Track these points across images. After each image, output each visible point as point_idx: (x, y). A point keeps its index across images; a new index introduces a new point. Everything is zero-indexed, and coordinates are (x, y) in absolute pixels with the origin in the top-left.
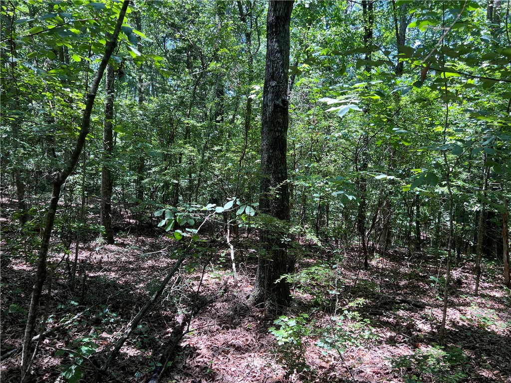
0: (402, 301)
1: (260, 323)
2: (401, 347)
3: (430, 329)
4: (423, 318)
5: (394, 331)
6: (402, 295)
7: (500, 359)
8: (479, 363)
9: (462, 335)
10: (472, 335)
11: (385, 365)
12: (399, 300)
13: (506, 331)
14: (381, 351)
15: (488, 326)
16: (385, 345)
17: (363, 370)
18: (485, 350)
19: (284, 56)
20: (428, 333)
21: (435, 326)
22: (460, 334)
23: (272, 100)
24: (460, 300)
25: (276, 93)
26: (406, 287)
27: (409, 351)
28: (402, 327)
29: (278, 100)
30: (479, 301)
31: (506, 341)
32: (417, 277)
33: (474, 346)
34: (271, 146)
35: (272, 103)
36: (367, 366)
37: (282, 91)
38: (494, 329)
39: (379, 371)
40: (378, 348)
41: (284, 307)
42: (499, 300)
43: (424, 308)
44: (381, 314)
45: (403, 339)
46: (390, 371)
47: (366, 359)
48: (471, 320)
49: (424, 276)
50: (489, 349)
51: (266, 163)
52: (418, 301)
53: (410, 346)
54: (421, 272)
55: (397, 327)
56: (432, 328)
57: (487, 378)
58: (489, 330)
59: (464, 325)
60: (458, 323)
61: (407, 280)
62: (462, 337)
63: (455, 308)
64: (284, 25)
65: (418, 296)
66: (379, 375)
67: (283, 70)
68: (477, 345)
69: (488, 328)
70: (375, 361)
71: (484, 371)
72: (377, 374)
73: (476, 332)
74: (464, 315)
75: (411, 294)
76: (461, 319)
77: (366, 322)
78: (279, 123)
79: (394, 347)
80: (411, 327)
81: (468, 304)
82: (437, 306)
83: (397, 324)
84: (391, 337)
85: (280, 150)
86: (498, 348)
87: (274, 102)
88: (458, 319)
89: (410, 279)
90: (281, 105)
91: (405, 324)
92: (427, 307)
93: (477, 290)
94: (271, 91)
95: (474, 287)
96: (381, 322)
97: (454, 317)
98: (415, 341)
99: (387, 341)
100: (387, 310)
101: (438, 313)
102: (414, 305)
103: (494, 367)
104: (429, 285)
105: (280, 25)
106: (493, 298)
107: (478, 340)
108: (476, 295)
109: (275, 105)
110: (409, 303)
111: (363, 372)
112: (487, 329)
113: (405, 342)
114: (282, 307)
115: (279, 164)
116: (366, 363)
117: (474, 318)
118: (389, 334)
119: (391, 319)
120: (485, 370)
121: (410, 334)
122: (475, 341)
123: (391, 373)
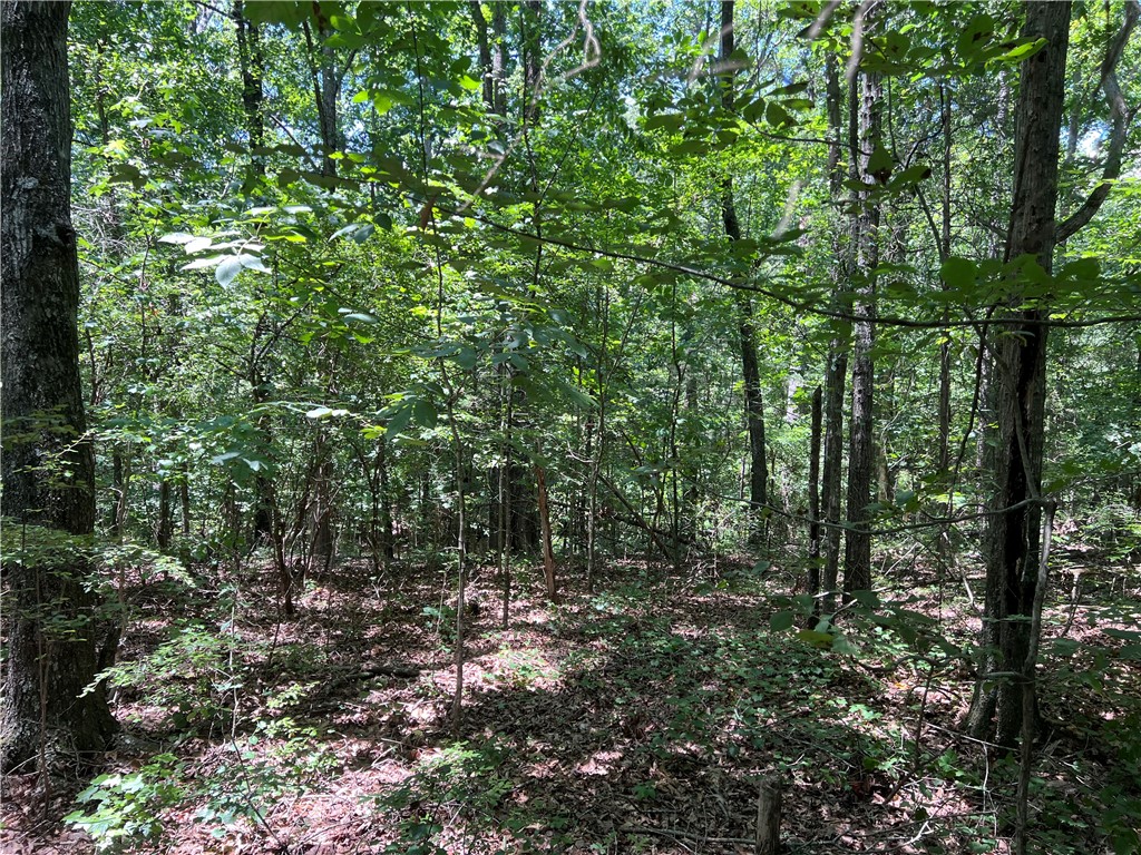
0: (375, 672)
1: (32, 812)
2: (382, 768)
3: (434, 716)
4: (418, 696)
5: (366, 738)
6: (373, 660)
7: (557, 736)
8: (524, 756)
9: (491, 711)
10: (506, 707)
11: (356, 815)
12: (369, 671)
13: (559, 683)
14: (344, 789)
15: (531, 681)
16: (349, 774)
17: (311, 842)
18: (532, 728)
19: (54, 116)
20: (430, 724)
21: (442, 706)
22: (486, 711)
23: (27, 225)
24: (480, 645)
25: (37, 208)
26: (378, 640)
27: (400, 770)
28: (381, 726)
29: (44, 225)
30: (511, 637)
31: (561, 702)
32: (396, 615)
33: (511, 725)
34: (32, 343)
35: (28, 232)
36: (318, 830)
37: (55, 205)
38: (541, 685)
39: (345, 832)
40: (337, 783)
41: (96, 753)
42: (542, 629)
43: (418, 675)
44: (336, 709)
45: (385, 749)
46: (369, 824)
47: (315, 817)
48: (501, 678)
49: (410, 611)
50: (536, 725)
51: (19, 388)
52: (405, 665)
53: (400, 759)
54: (404, 603)
55: (371, 729)
56: (438, 711)
57: (540, 780)
58: (533, 689)
59: (490, 691)
60: (481, 689)
61: (379, 625)
62: (490, 715)
63: (473, 662)
64: (50, 40)
65: (405, 654)
66: (347, 840)
67: (56, 152)
68: (518, 723)
69: (532, 686)
70: (334, 813)
71: (534, 769)
72: (342, 839)
73: (513, 698)
74: (490, 672)
75: (390, 653)
76: (485, 680)
77: (308, 735)
78: (52, 285)
79: (369, 772)
80: (399, 720)
81: (494, 649)
82: (441, 666)
83: (371, 722)
84: (360, 753)
85: (61, 355)
86: (550, 719)
87: (35, 231)
88: (480, 683)
89: (384, 622)
90: (56, 238)
91: (385, 718)
92: (422, 672)
93: (506, 617)
94: (24, 201)
95: (501, 614)
96: (336, 726)
97: (473, 680)
98: (408, 748)
99: (354, 763)
100: (346, 698)
101: (446, 680)
102: (399, 674)
103: (549, 756)
104: (421, 625)
105: (39, 38)
106: (533, 626)
107: (517, 713)
108: (505, 629)
109: (36, 238)
110: (387, 672)
111: (312, 846)
112: (528, 688)
113: (388, 755)
114: (90, 756)
115: (59, 390)
116: (315, 824)
117: (507, 672)
118: (355, 748)
119: (357, 715)
120: (536, 766)
121: (398, 736)
122: (513, 715)
123: (370, 828)
